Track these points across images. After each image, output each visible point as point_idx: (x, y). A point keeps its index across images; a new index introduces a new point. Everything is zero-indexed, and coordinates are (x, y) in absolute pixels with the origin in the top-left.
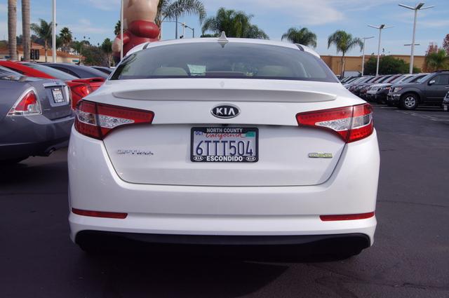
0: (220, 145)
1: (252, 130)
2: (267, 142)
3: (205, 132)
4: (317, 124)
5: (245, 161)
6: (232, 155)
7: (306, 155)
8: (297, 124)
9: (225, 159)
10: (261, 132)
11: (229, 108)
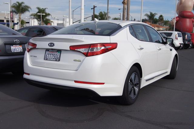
0: (51, 55)
1: (60, 51)
2: (63, 55)
3: (49, 51)
4: (76, 50)
5: (56, 61)
6: (54, 58)
7: (73, 60)
8: (69, 49)
9: (52, 59)
10: (62, 52)
11: (52, 43)
